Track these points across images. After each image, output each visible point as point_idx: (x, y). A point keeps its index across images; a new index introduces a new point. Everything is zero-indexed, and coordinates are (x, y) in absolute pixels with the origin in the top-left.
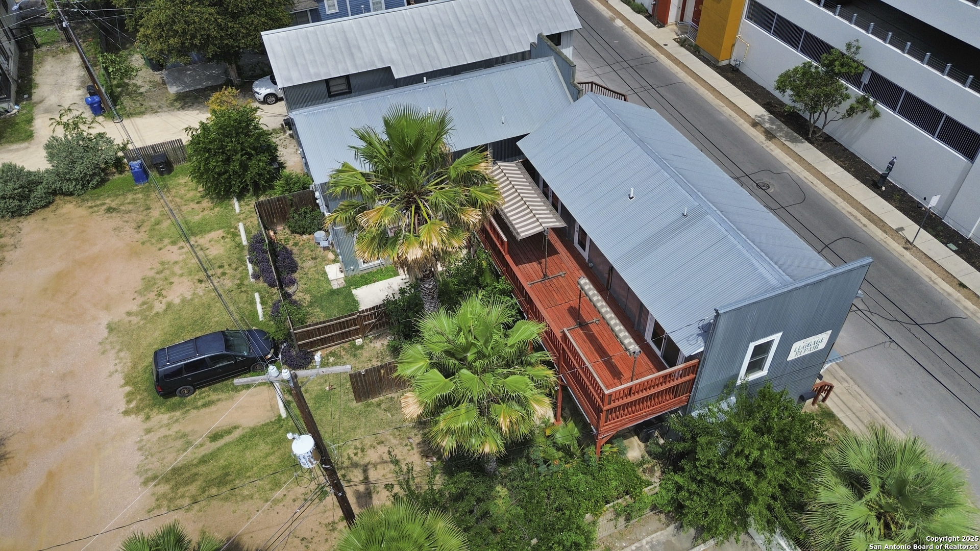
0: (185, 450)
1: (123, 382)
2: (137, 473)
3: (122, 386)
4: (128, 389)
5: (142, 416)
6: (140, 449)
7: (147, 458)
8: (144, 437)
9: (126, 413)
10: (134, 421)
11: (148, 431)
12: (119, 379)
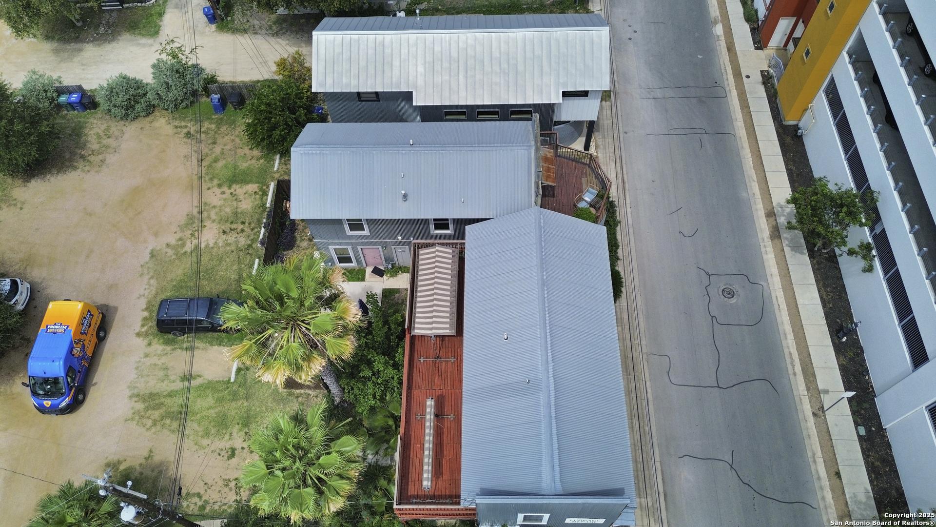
0: (162, 381)
1: (144, 307)
2: (129, 387)
3: (143, 310)
4: (146, 314)
5: (146, 341)
6: (137, 368)
7: (138, 378)
8: (142, 360)
9: (138, 334)
10: (141, 342)
11: (147, 356)
12: (143, 302)
